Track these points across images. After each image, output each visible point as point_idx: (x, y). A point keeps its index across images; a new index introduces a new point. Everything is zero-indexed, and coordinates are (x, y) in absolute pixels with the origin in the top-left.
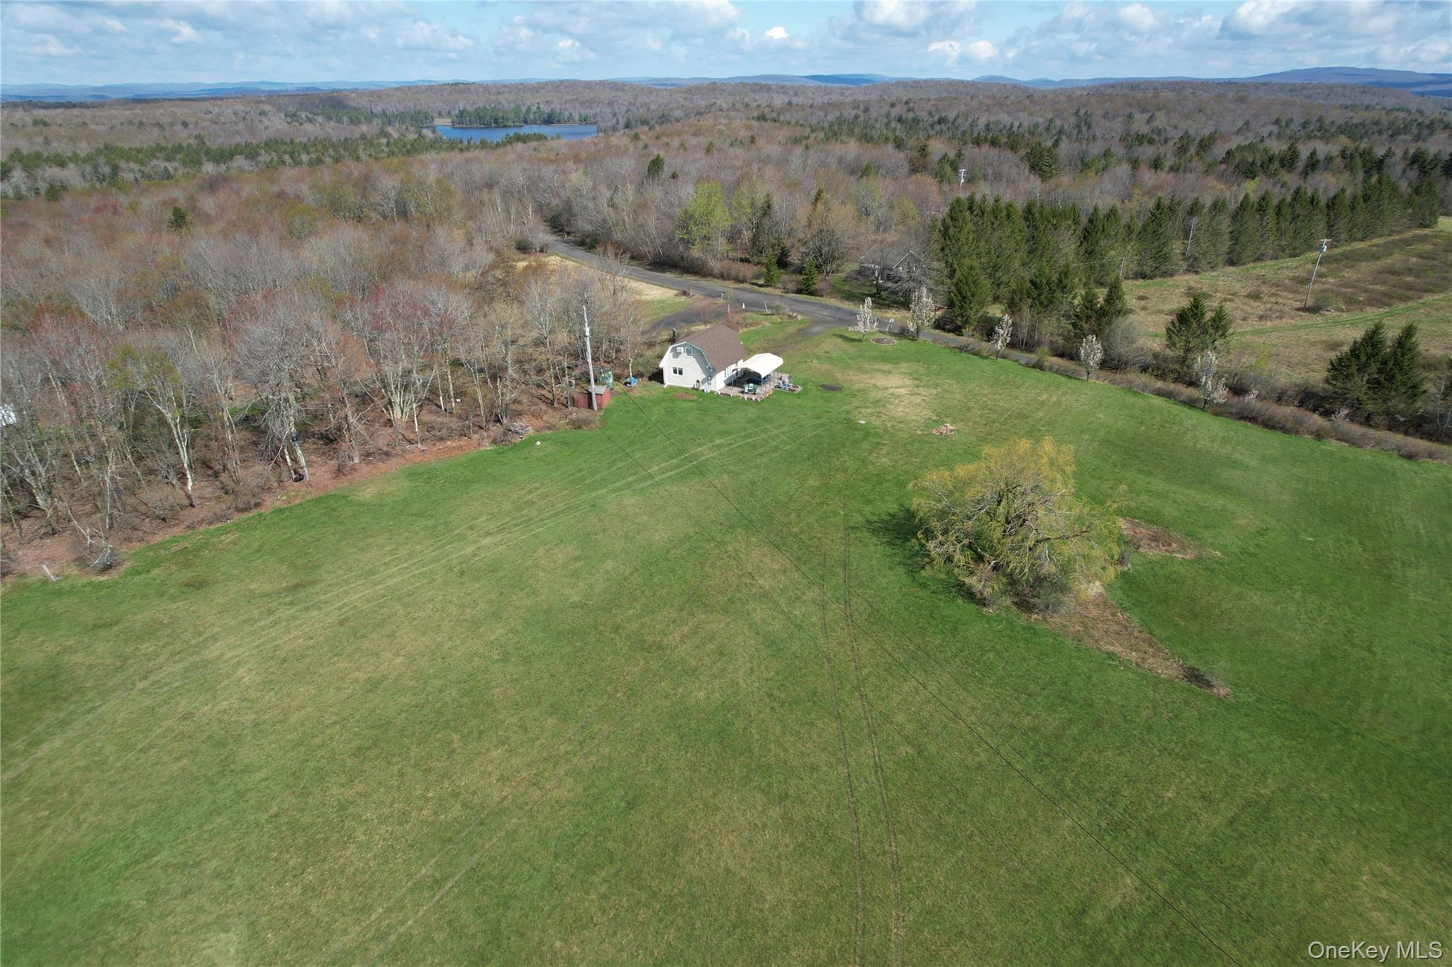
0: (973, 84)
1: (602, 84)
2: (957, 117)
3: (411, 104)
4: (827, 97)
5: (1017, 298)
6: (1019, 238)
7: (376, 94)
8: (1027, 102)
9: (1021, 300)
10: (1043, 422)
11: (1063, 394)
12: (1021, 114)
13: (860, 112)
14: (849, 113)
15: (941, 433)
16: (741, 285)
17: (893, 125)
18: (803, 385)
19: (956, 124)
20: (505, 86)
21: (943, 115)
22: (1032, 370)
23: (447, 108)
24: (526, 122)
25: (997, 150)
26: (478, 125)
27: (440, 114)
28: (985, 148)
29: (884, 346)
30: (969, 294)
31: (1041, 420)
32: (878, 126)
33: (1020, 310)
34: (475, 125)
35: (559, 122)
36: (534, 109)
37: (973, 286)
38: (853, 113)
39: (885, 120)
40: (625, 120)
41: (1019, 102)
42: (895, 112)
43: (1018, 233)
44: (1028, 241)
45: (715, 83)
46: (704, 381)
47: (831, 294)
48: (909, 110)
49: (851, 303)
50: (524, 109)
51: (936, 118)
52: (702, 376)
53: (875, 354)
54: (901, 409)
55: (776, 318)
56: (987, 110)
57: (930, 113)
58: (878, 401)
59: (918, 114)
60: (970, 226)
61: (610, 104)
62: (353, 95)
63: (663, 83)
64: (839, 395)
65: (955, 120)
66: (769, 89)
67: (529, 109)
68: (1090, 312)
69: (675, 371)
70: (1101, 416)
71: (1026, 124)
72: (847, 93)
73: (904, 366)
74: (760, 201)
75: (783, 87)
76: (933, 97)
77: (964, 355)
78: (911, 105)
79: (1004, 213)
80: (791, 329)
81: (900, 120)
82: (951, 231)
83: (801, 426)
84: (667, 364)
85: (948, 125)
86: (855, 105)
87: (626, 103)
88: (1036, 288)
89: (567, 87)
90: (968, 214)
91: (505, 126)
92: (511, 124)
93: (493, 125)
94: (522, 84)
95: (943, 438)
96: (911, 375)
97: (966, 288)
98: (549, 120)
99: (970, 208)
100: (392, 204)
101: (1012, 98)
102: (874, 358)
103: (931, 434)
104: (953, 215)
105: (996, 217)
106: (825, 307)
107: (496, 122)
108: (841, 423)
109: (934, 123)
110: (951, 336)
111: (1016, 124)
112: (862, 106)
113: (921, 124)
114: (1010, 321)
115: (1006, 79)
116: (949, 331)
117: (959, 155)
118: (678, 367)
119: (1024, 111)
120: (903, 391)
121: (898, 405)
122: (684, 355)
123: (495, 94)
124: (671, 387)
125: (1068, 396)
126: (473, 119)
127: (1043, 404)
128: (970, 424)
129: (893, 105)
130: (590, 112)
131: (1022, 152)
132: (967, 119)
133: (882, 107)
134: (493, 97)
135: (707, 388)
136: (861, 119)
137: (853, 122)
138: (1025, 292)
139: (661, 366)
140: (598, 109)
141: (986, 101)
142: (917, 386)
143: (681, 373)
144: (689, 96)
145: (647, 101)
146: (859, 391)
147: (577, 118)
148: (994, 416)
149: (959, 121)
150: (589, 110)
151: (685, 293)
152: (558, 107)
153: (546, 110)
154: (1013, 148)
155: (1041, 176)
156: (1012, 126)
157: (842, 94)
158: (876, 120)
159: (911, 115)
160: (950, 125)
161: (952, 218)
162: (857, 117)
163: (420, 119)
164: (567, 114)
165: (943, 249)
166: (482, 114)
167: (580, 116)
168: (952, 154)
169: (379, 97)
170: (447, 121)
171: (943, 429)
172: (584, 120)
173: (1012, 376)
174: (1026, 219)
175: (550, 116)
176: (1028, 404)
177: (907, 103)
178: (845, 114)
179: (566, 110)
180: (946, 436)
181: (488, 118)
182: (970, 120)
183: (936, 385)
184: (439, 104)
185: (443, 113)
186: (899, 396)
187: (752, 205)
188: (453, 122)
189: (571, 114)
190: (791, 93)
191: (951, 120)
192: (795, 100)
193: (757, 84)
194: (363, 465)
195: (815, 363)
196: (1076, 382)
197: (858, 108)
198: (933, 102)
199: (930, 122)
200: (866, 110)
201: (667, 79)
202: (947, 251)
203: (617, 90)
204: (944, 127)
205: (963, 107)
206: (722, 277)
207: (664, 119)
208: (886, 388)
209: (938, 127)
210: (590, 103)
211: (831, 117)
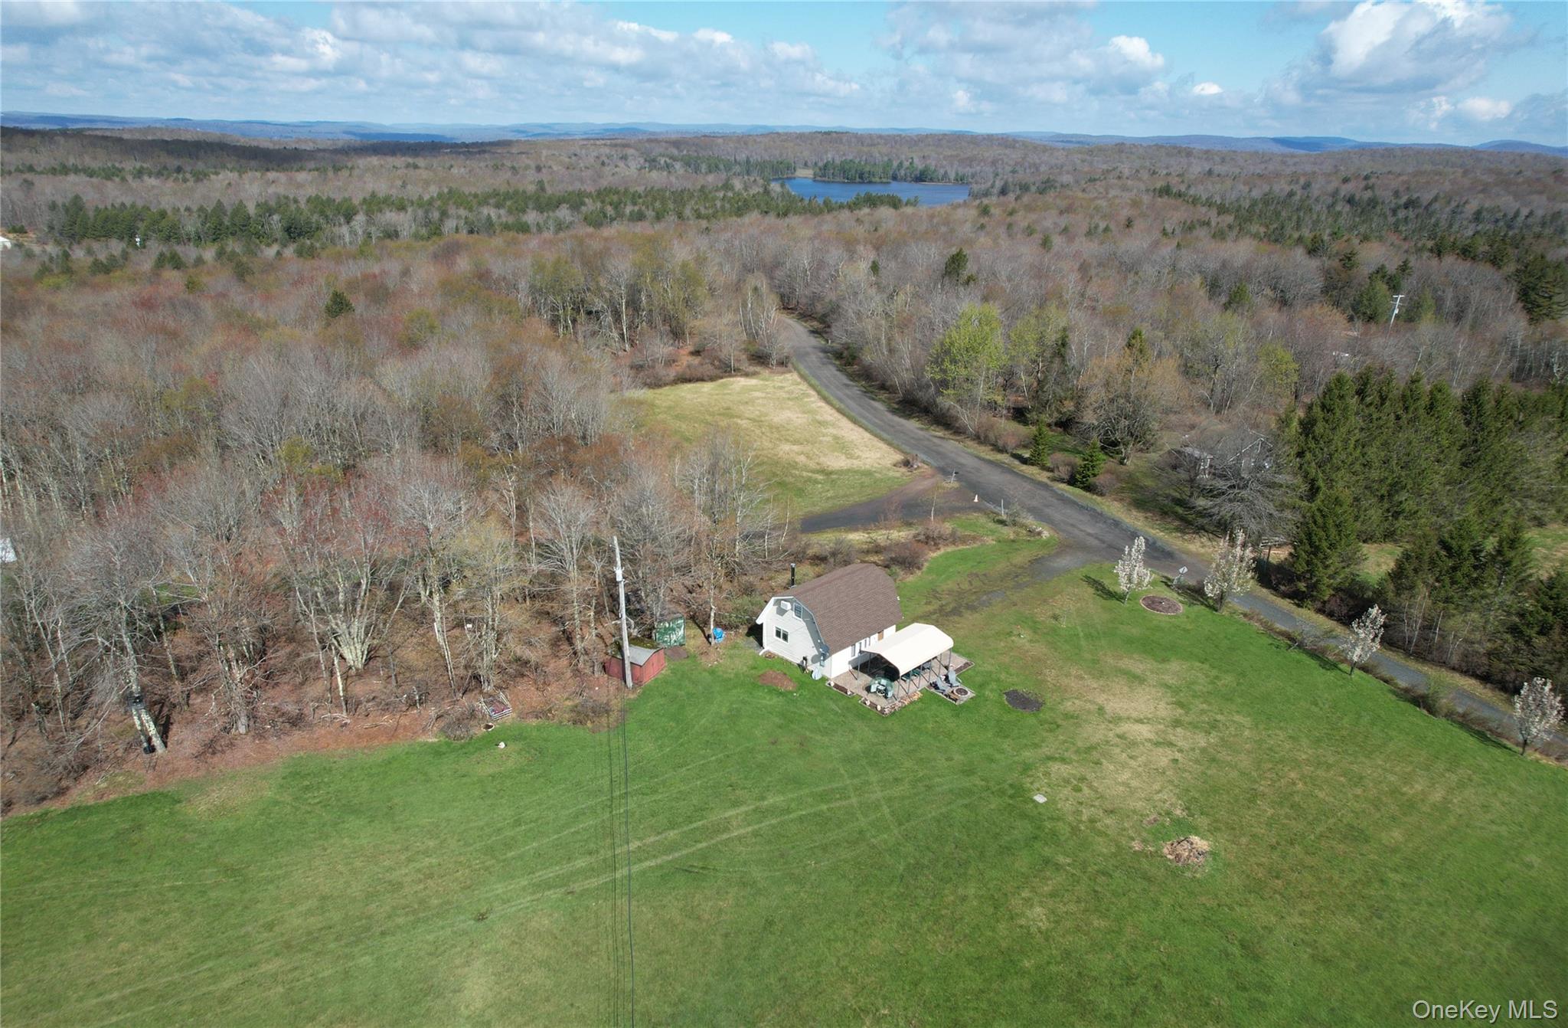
0: (1474, 154)
1: (990, 139)
2: (1436, 199)
3: (777, 152)
4: (1263, 166)
5: (1409, 568)
6: (1445, 443)
7: (744, 139)
8: (1550, 181)
9: (1416, 571)
10: (1397, 859)
11: (1461, 785)
12: (1535, 197)
13: (1296, 188)
14: (1281, 188)
15: (1178, 857)
16: (1000, 457)
17: (1338, 208)
18: (980, 687)
19: (1432, 209)
20: (880, 137)
21: (1415, 196)
22: (1410, 708)
23: (814, 159)
24: (895, 178)
25: (1468, 264)
26: (842, 180)
27: (806, 164)
28: (1449, 260)
29: (1161, 618)
30: (1325, 544)
31: (1394, 850)
32: (1318, 208)
33: (1412, 588)
34: (838, 179)
35: (931, 180)
36: (906, 164)
37: (1333, 532)
38: (1287, 189)
39: (1330, 201)
40: (1002, 183)
41: (1538, 180)
42: (1346, 189)
43: (1445, 435)
44: (1463, 447)
45: (1123, 144)
46: (815, 660)
47: (1119, 494)
48: (1366, 188)
49: (1140, 515)
50: (895, 164)
51: (1404, 199)
52: (811, 651)
53: (1135, 631)
54: (1125, 776)
55: (1008, 532)
56: (1482, 191)
57: (1396, 194)
58: (1090, 749)
59: (1378, 192)
60: (1356, 421)
61: (994, 163)
62: (720, 141)
63: (1066, 139)
64: (1031, 720)
65: (1430, 204)
66: (1189, 153)
67: (901, 164)
68: (1550, 617)
69: (778, 634)
70: (1533, 858)
71: (1540, 213)
72: (1290, 161)
73: (1175, 669)
74: (1052, 337)
75: (1207, 152)
76: (1410, 170)
77: (1295, 654)
78: (1373, 180)
79: (1425, 401)
80: (1020, 558)
81: (1350, 201)
82: (1319, 429)
83: (929, 787)
84: (768, 618)
85: (1417, 211)
86: (1294, 179)
87: (1012, 163)
88: (1450, 556)
89: (949, 141)
90: (1353, 402)
91: (870, 182)
92: (877, 180)
93: (858, 180)
94: (900, 136)
95: (1176, 871)
96: (1176, 691)
97: (1322, 534)
98: (921, 178)
99: (1361, 393)
100: (623, 290)
101: (1528, 173)
102: (1130, 641)
103: (1158, 854)
104: (1328, 402)
105: (1406, 409)
106: (1097, 516)
107: (861, 177)
108: (1002, 793)
109: (1399, 207)
110: (1286, 604)
111: (1525, 212)
112: (1302, 181)
113: (1378, 208)
114: (1381, 620)
115: (1527, 145)
116: (1284, 596)
117: (1404, 268)
118: (783, 628)
119: (1541, 193)
120: (1144, 731)
121: (1124, 765)
122: (791, 614)
123: (868, 145)
124: (770, 656)
125: (1469, 793)
126: (837, 172)
127: (1410, 806)
128: (1244, 840)
129: (1346, 180)
130: (968, 171)
131: (1511, 268)
132: (1449, 202)
133: (1330, 182)
134: (865, 149)
135: (817, 671)
136: (1297, 197)
137: (1284, 202)
138: (1426, 558)
139: (759, 622)
140: (978, 168)
141: (1484, 177)
142: (1177, 723)
143: (785, 637)
144: (1088, 158)
145: (1038, 161)
146: (1067, 716)
147: (952, 176)
148: (1299, 826)
149: (1437, 206)
150: (968, 168)
151: (907, 464)
152: (934, 163)
153: (919, 165)
154: (1495, 261)
155: (1529, 311)
156: (1517, 214)
157: (1284, 163)
158: (1317, 200)
159: (1368, 194)
160: (1420, 210)
161: (1323, 407)
162: (1291, 194)
163: (781, 170)
164: (942, 171)
165: (1300, 454)
166: (847, 167)
167: (957, 174)
168: (1392, 268)
169: (745, 144)
170: (809, 173)
171: (1184, 850)
172: (961, 180)
173: (1366, 719)
174: (1464, 410)
175: (922, 173)
176: (1377, 803)
177: (1366, 178)
178: (1276, 188)
179: (943, 167)
180: (1187, 867)
181: (853, 172)
182: (1453, 204)
183: (1214, 725)
184: (806, 154)
185: (809, 163)
186: (1133, 744)
187: (1040, 341)
188: (815, 174)
189: (946, 173)
190: (1217, 159)
191: (1425, 203)
192: (1218, 169)
193: (1175, 148)
194: (249, 739)
195: (1024, 638)
196: (1497, 752)
197: (1297, 182)
198: (1405, 178)
199: (1393, 206)
200: (1307, 186)
201: (1073, 136)
202: (1308, 456)
203: (1006, 147)
204: (1411, 214)
205: (1447, 186)
206: (980, 438)
207: (1046, 186)
208: (1117, 720)
209: (1401, 214)
210: (970, 161)
211: (1256, 194)
